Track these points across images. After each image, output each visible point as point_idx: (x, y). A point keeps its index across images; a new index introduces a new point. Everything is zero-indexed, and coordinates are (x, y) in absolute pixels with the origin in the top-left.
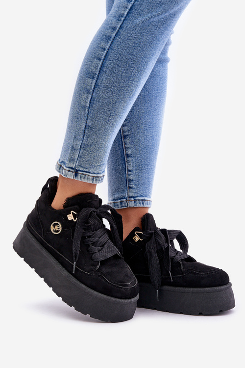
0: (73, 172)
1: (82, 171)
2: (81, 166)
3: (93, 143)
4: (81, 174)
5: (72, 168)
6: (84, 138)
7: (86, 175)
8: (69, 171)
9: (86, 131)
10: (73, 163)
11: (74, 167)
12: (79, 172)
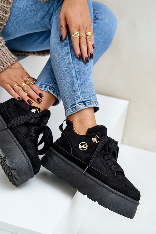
0: (82, 104)
1: (87, 101)
2: (85, 98)
3: (84, 80)
4: (87, 103)
5: (80, 102)
6: (78, 80)
7: (90, 102)
8: (80, 105)
9: (77, 76)
10: (80, 99)
11: (81, 101)
12: (86, 102)
